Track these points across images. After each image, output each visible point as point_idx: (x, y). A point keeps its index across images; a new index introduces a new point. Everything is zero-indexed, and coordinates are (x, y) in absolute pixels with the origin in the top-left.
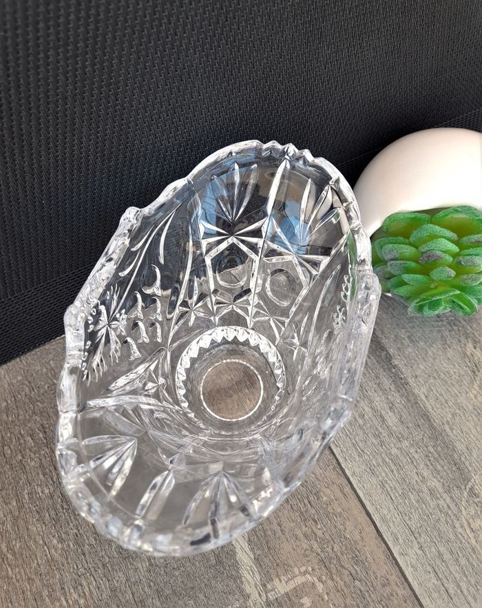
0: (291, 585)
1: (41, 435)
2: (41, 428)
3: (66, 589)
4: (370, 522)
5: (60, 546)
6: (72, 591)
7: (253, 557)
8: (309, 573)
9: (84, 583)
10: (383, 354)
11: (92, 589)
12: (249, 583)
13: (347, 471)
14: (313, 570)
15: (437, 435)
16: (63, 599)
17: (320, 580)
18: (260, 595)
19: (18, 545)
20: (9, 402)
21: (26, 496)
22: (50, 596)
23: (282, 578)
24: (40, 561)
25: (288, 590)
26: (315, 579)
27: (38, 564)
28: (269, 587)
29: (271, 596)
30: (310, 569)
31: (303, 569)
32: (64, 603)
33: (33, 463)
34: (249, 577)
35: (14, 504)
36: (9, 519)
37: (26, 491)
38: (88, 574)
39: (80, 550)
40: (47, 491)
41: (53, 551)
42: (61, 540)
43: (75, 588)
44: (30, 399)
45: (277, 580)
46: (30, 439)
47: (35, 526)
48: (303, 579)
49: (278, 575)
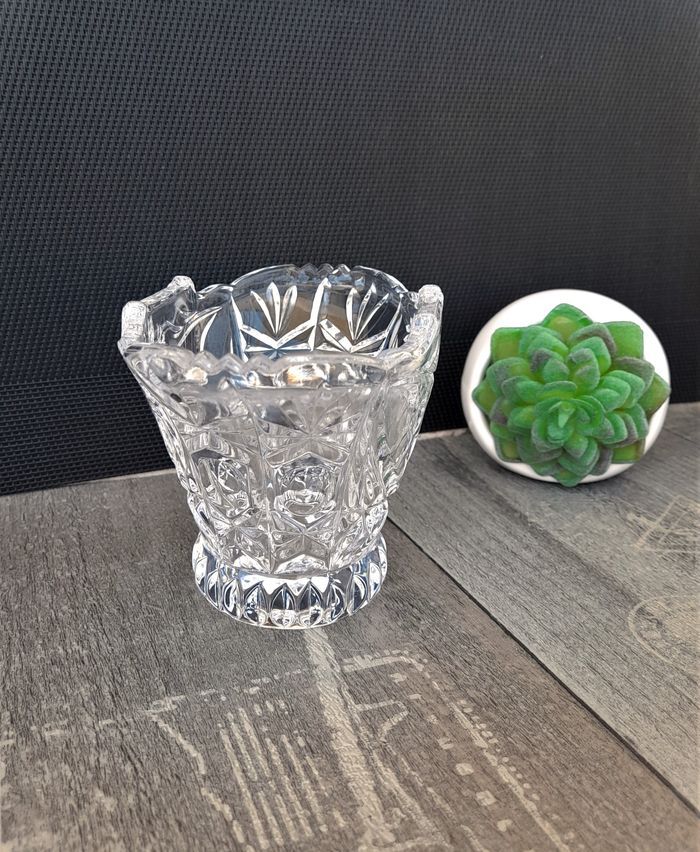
0: (378, 663)
1: (74, 539)
3: (67, 641)
4: (494, 624)
5: (71, 611)
6: (75, 644)
7: (327, 637)
8: (406, 656)
9: (92, 639)
10: (517, 515)
11: (101, 643)
12: (317, 656)
13: (464, 587)
14: (411, 652)
15: (589, 570)
16: (60, 648)
17: (420, 661)
18: (332, 666)
19: (16, 607)
20: (45, 515)
21: (41, 576)
22: (43, 645)
23: (365, 656)
24: (40, 618)
25: (374, 665)
26: (413, 661)
27: (37, 621)
28: (345, 661)
29: (348, 669)
30: (406, 652)
31: (398, 651)
32: (61, 651)
33: (58, 556)
34: (318, 652)
35: (24, 579)
37: (42, 572)
38: (100, 634)
39: (95, 616)
40: (68, 574)
41: (60, 614)
42: (72, 608)
43: (80, 642)
44: (71, 516)
45: (359, 657)
46: (60, 541)
47: (44, 596)
48: (396, 659)
49: (360, 653)
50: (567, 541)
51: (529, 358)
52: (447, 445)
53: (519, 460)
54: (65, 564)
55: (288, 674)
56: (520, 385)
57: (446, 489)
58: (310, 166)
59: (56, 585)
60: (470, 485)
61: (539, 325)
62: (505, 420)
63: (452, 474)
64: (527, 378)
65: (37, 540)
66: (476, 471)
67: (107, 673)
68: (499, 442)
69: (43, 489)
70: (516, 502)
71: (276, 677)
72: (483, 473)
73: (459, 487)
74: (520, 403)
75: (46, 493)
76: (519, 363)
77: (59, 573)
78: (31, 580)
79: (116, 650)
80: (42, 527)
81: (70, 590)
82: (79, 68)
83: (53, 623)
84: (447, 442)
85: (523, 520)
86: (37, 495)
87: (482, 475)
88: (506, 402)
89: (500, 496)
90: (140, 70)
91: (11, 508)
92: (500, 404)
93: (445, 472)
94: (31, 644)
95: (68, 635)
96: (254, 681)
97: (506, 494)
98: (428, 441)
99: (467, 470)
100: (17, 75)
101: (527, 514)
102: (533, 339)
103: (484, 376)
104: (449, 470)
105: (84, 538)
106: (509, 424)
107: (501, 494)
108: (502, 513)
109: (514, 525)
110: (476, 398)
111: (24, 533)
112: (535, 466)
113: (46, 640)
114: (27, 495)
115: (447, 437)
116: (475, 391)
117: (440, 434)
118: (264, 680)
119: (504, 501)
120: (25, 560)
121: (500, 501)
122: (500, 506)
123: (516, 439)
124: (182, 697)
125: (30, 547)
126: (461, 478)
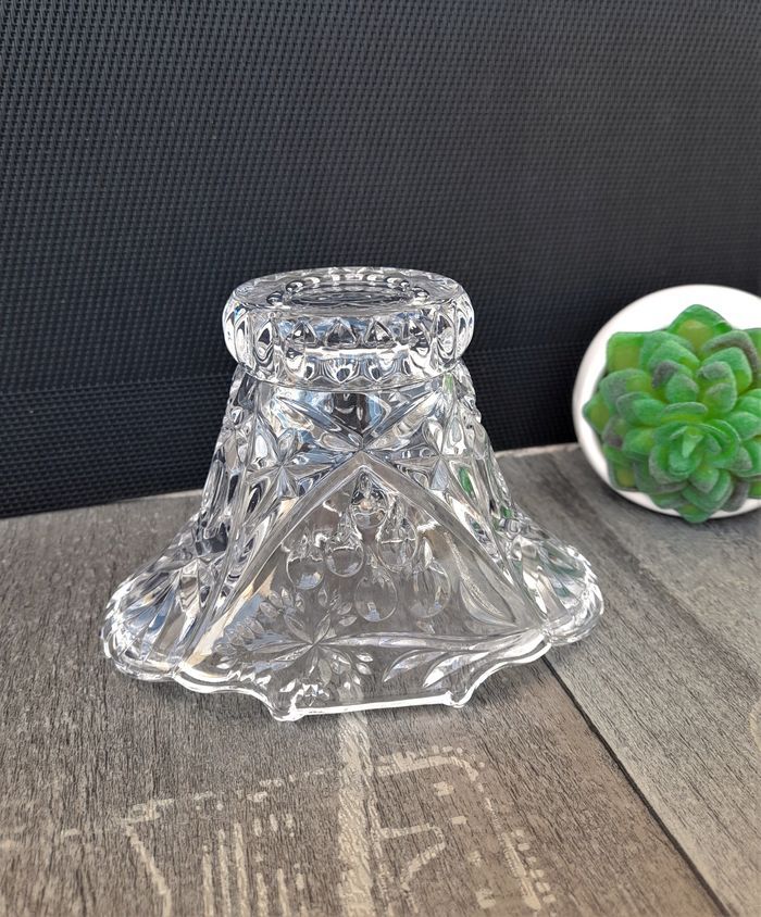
0: (422, 764)
1: (108, 570)
2: (111, 565)
3: (59, 710)
4: (578, 714)
5: (76, 667)
6: (66, 714)
7: (366, 722)
8: (458, 756)
9: (88, 709)
11: (97, 715)
12: (349, 750)
14: (465, 752)
16: (47, 719)
17: (475, 766)
18: (364, 767)
20: (84, 538)
21: (57, 617)
22: (30, 714)
23: (408, 753)
24: (37, 676)
25: (416, 768)
26: (467, 764)
27: (33, 679)
28: (382, 759)
29: (382, 772)
30: (460, 751)
31: (449, 749)
32: (47, 724)
33: (84, 591)
34: (351, 744)
35: (37, 620)
36: (20, 632)
37: (59, 612)
38: (99, 701)
39: (100, 676)
40: (87, 617)
41: (62, 671)
42: (78, 663)
43: (72, 712)
44: (113, 540)
45: (400, 754)
46: (92, 571)
47: (52, 644)
48: (445, 761)
49: (402, 750)
50: (684, 597)
51: (651, 371)
52: (558, 463)
53: (635, 489)
54: (87, 603)
55: (307, 774)
56: (638, 404)
57: (548, 519)
58: (393, 135)
59: (69, 631)
60: (577, 515)
61: (665, 330)
62: (619, 442)
63: (557, 500)
64: (646, 395)
65: (67, 569)
66: (586, 497)
67: (91, 760)
68: (612, 466)
69: (89, 505)
70: (628, 540)
71: (292, 779)
72: (595, 501)
73: (562, 518)
74: (637, 424)
75: (92, 510)
76: (639, 376)
77: (78, 615)
78: (44, 623)
79: (111, 727)
80: (77, 552)
81: (83, 638)
82: (108, 17)
83: (51, 682)
84: (558, 460)
85: (633, 565)
86: (81, 512)
87: (593, 503)
88: (621, 422)
89: (609, 531)
90: (182, 19)
91: (50, 528)
92: (614, 423)
93: (549, 497)
94: (17, 712)
95: (62, 700)
96: (263, 783)
97: (618, 528)
98: (536, 457)
99: (576, 496)
100: (34, 27)
101: (640, 557)
102: (656, 348)
103: (597, 390)
104: (555, 495)
105: (118, 569)
106: (624, 447)
107: (612, 528)
108: (610, 555)
109: (621, 571)
110: (587, 415)
111: (55, 559)
112: (655, 498)
113: (35, 707)
114: (71, 512)
115: (558, 453)
116: (586, 405)
117: (551, 449)
118: (276, 782)
119: (614, 538)
120: (46, 595)
121: (609, 538)
122: (609, 544)
123: (631, 465)
124: (171, 801)
125: (57, 577)
126: (567, 506)
